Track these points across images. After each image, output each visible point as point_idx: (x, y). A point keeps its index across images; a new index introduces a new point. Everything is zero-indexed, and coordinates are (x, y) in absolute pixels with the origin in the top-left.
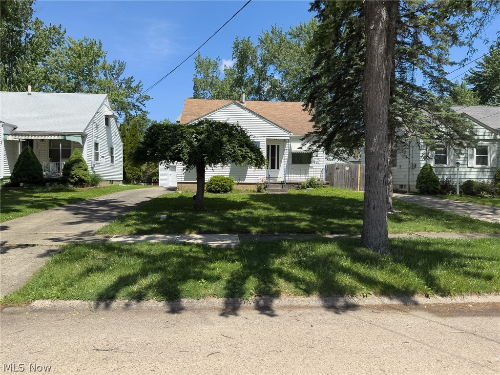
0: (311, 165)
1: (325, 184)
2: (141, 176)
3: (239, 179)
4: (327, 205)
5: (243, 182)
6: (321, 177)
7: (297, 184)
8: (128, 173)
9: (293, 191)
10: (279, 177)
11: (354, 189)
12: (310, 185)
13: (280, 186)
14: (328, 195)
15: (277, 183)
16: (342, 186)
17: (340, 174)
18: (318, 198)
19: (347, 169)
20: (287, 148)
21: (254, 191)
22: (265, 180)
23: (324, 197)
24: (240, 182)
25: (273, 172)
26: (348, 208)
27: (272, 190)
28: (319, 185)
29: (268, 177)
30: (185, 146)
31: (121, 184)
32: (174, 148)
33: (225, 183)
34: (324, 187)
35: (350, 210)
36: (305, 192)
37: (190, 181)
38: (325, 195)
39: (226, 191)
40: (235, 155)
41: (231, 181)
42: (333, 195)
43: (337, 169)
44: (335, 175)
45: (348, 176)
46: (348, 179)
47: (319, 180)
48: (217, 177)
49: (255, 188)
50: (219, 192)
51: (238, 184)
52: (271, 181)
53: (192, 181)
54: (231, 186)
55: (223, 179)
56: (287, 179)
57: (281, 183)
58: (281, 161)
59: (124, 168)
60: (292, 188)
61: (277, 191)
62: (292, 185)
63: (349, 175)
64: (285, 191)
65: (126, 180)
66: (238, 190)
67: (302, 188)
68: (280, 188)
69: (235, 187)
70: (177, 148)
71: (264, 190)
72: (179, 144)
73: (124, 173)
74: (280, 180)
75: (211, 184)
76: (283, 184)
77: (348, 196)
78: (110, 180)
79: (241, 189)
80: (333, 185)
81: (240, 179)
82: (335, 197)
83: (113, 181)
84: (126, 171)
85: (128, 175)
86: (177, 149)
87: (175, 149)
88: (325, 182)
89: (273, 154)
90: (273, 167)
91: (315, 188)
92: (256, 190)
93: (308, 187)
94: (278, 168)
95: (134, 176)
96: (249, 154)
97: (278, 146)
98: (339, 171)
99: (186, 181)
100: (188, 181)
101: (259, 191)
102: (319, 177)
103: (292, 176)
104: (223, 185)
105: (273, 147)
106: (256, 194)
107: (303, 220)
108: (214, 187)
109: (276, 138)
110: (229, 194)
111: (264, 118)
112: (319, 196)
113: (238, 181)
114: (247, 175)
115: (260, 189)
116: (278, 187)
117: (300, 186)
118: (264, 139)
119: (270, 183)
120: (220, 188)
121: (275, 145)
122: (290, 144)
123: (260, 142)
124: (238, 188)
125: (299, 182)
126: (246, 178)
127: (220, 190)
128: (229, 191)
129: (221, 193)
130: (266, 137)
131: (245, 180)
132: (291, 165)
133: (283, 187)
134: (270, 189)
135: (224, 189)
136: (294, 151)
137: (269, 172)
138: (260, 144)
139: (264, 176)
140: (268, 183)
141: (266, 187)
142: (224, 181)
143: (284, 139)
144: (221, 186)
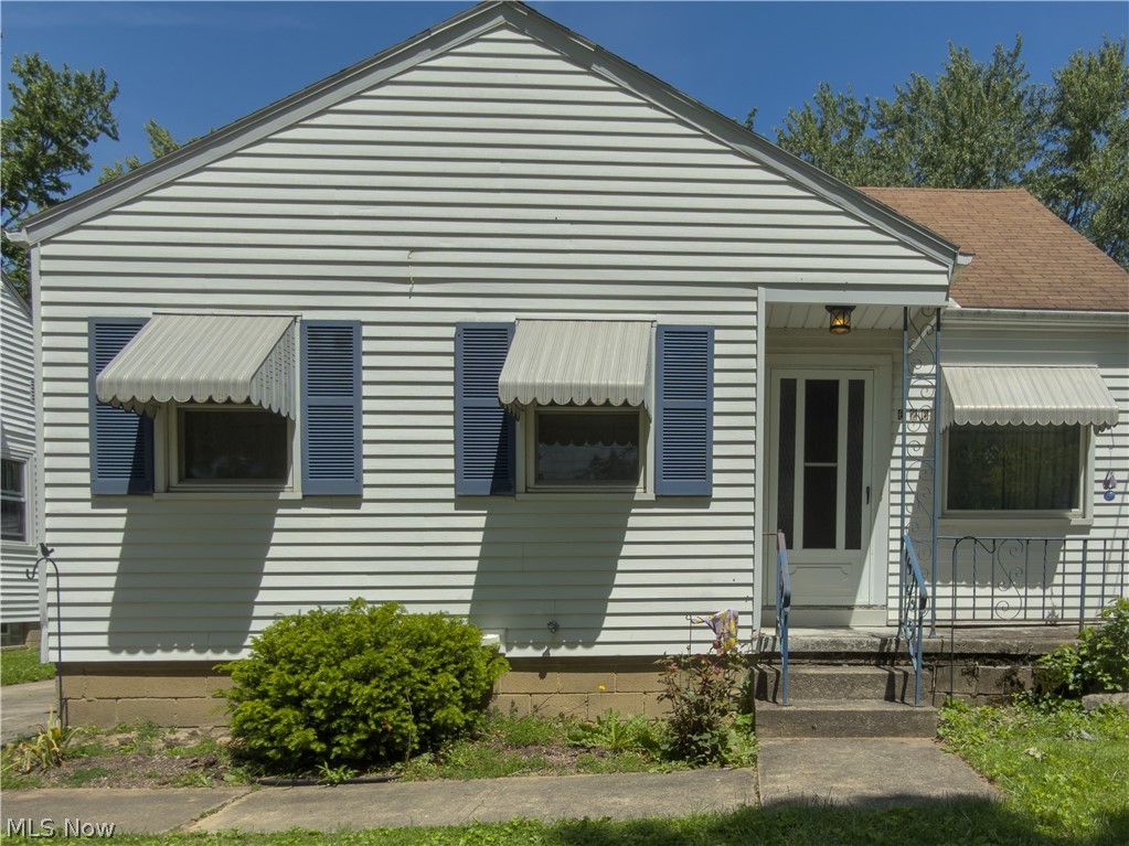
0: (1073, 517)
3: (554, 627)
5: (580, 652)
7: (1003, 657)
10: (860, 600)
12: (1113, 671)
13: (870, 682)
15: (849, 656)
20: (919, 397)
22: (748, 635)
24: (563, 652)
25: (810, 572)
27: (811, 721)
29: (780, 609)
33: (364, 677)
37: (159, 656)
39: (379, 755)
50: (303, 766)
51: (543, 666)
52: (800, 636)
53: (176, 656)
57: (884, 655)
58: (875, 495)
60: (963, 690)
61: (849, 723)
62: (959, 666)
67: (1040, 693)
68: (874, 700)
69: (512, 691)
74: (870, 627)
76: (896, 658)
79: (563, 701)
81: (555, 630)
89: (821, 444)
90: (820, 535)
94: (855, 541)
97: (857, 389)
99: (124, 657)
100: (141, 657)
103: (961, 591)
104: (340, 706)
105: (822, 395)
113: (537, 646)
114: (616, 593)
115: (699, 728)
116: (857, 693)
117: (1024, 672)
118: (751, 306)
119: (792, 655)
120: (311, 734)
121: (835, 383)
122: (939, 376)
123: (718, 335)
124: (538, 699)
125: (1013, 644)
126: (608, 622)
127: (318, 747)
128: (423, 749)
129: (333, 775)
130: (762, 293)
131: (604, 636)
132: (944, 516)
133: (898, 691)
134: (788, 715)
135: (356, 737)
136: (973, 413)
137: (786, 570)
138: (718, 349)
139: (747, 606)
140: (778, 655)
141: (760, 689)
142: (354, 664)
143: (906, 308)
144: (320, 714)
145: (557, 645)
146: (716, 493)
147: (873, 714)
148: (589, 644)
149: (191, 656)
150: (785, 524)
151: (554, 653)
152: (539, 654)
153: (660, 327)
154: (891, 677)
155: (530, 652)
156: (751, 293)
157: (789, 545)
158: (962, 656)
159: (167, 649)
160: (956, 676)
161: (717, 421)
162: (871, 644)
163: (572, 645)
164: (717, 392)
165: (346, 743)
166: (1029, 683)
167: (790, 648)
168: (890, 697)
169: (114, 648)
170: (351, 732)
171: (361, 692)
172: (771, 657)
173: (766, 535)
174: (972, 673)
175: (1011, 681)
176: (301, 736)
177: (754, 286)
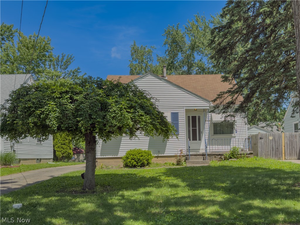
0: (233, 135)
1: (249, 154)
2: (70, 154)
3: (159, 152)
4: (248, 179)
5: (162, 155)
6: (244, 147)
7: (220, 155)
8: (58, 151)
9: (215, 163)
10: (201, 148)
11: (279, 158)
12: (233, 156)
13: (201, 158)
14: (251, 166)
15: (198, 155)
16: (267, 156)
17: (264, 144)
18: (240, 169)
19: (271, 138)
20: (208, 118)
21: (173, 164)
22: (185, 153)
23: (247, 168)
24: (160, 155)
25: (193, 144)
26: (273, 182)
27: (193, 163)
28: (242, 155)
29: (189, 149)
30: (53, 108)
31: (51, 162)
32: (38, 112)
33: (142, 156)
34: (247, 157)
35: (276, 185)
36: (227, 163)
38: (248, 166)
39: (143, 165)
40: (121, 119)
41: (149, 154)
42: (257, 166)
43: (261, 138)
44: (259, 145)
45: (273, 146)
46: (273, 148)
47: (242, 150)
48: (134, 151)
49: (174, 161)
50: (135, 166)
51: (157, 157)
52: (191, 153)
54: (148, 159)
55: (140, 152)
56: (208, 151)
57: (203, 155)
58: (202, 132)
59: (54, 147)
60: (214, 159)
61: (198, 163)
62: (213, 156)
63: (273, 144)
64: (207, 163)
65: (56, 158)
66: (157, 164)
67: (225, 159)
68: (201, 160)
69: (153, 161)
70: (44, 111)
71: (184, 163)
72: (45, 107)
73: (55, 152)
74: (202, 151)
75: (127, 158)
76: (205, 155)
77: (273, 167)
78: (38, 159)
79: (160, 162)
80: (257, 155)
82: (258, 168)
83: (41, 159)
84: (56, 149)
85: (57, 153)
86: (42, 113)
87: (41, 114)
88: (249, 152)
90: (194, 139)
91: (238, 158)
92: (175, 163)
93: (231, 158)
94: (200, 139)
95: (64, 153)
96: (143, 118)
97: (199, 117)
98: (263, 141)
99: (102, 157)
100: (105, 157)
101: (178, 164)
102: (242, 147)
103: (214, 146)
104: (139, 159)
105: (194, 118)
106: (175, 167)
107: (213, 203)
108: (130, 162)
109: (196, 108)
110: (147, 168)
111: (182, 88)
112: (241, 167)
113: (157, 154)
114: (167, 147)
115: (180, 162)
116: (199, 159)
117: (223, 157)
118: (183, 109)
119: (191, 155)
120: (136, 163)
121: (196, 116)
122: (211, 115)
123: (179, 113)
124: (157, 161)
125: (221, 153)
126: (166, 151)
127: (136, 164)
128: (147, 165)
129: (138, 168)
130: (185, 108)
131: (165, 153)
132: (213, 135)
133: (205, 159)
134: (190, 162)
135: (141, 163)
136: (215, 121)
137: (189, 143)
138: (179, 115)
139: (184, 149)
140: (189, 155)
141: (187, 159)
142: (140, 155)
143: (204, 109)
144: (137, 160)
145: (159, 154)
146: (180, 134)
147: (201, 161)
148: (163, 154)
149: (111, 156)
150: (189, 138)
151: (159, 155)
152: (157, 155)
153: (171, 113)
154: (204, 157)
155: (156, 155)
156: (183, 108)
157: (190, 140)
158: (214, 155)
159: (108, 156)
160: (213, 157)
161: (179, 124)
162: (201, 153)
163: (161, 154)
164: (179, 121)
165: (139, 164)
166: (223, 158)
167: (190, 154)
168: (204, 160)
169: (101, 156)
170: (140, 163)
171: (141, 158)
172: (188, 155)
173: (187, 139)
174: (215, 157)
175: (221, 158)
176: (135, 163)
177: (184, 107)
